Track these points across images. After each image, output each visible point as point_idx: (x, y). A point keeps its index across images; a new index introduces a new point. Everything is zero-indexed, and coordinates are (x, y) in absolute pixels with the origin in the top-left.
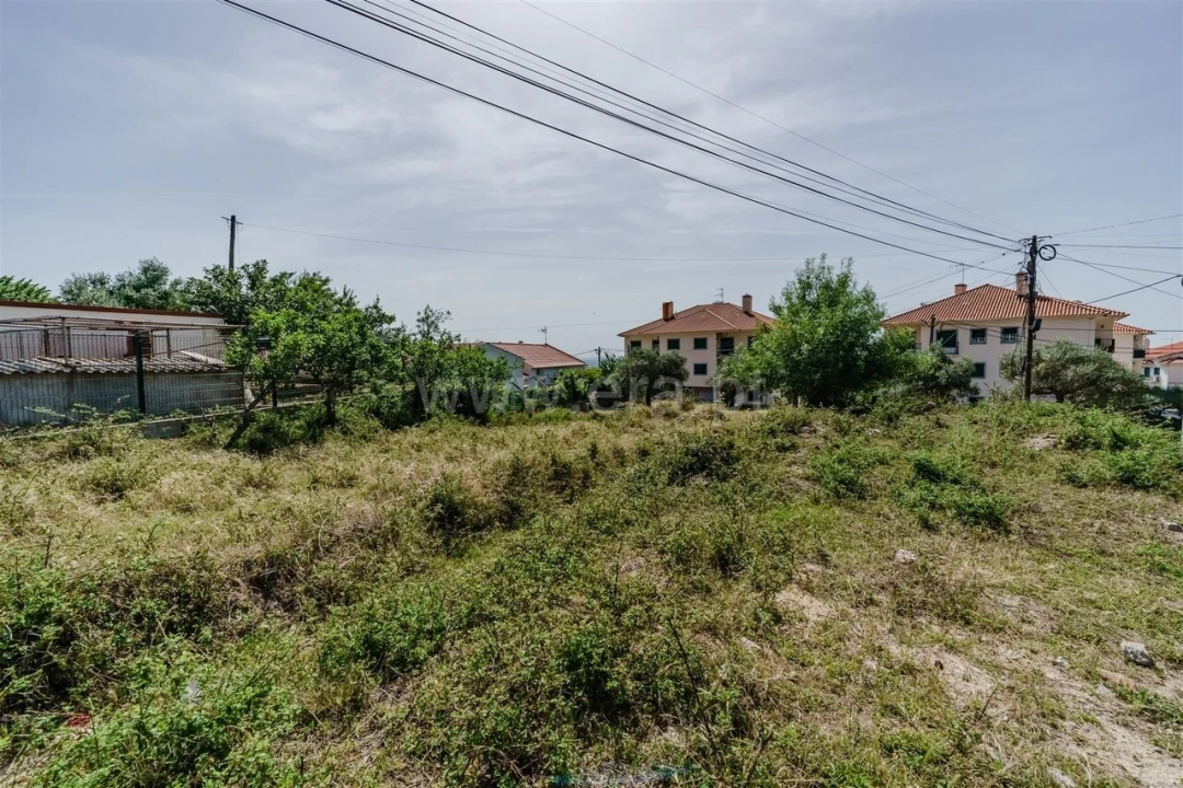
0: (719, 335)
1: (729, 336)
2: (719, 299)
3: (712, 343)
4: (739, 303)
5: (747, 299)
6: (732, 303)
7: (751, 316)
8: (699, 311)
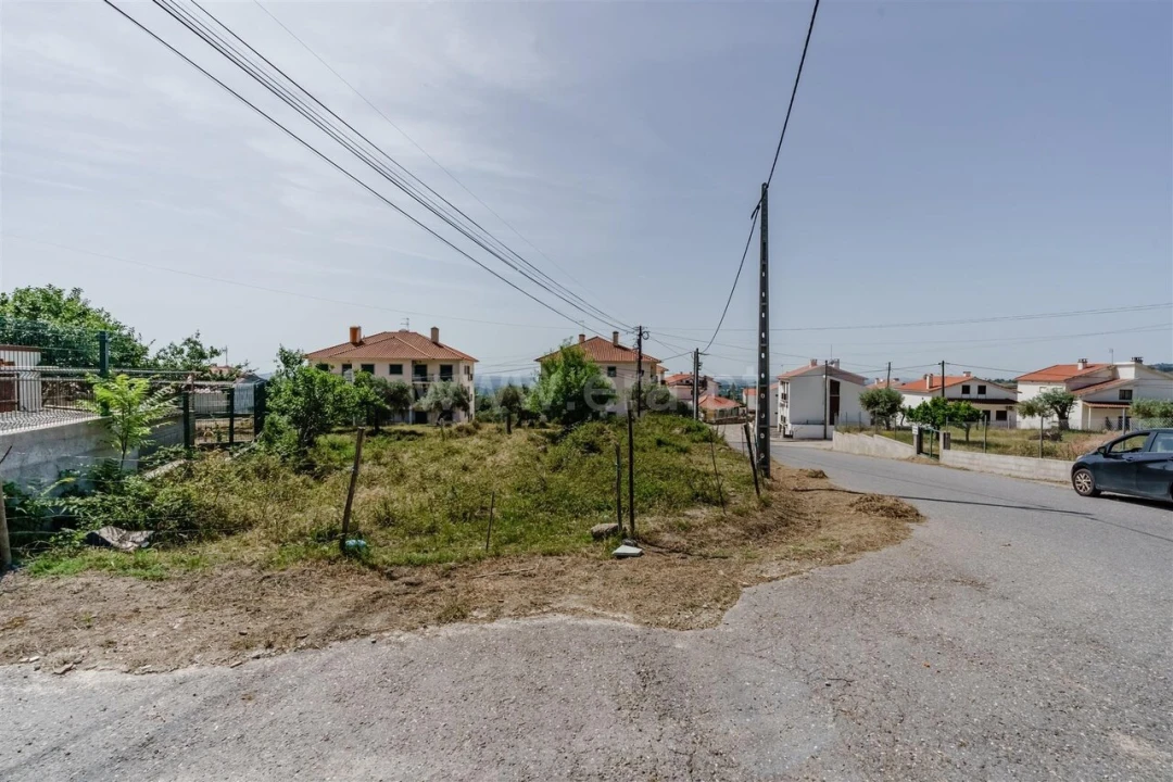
0: (414, 362)
1: (423, 363)
2: (405, 328)
3: (408, 369)
4: (428, 335)
5: (435, 331)
6: (419, 332)
7: (440, 346)
8: (387, 338)
